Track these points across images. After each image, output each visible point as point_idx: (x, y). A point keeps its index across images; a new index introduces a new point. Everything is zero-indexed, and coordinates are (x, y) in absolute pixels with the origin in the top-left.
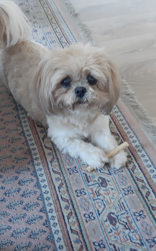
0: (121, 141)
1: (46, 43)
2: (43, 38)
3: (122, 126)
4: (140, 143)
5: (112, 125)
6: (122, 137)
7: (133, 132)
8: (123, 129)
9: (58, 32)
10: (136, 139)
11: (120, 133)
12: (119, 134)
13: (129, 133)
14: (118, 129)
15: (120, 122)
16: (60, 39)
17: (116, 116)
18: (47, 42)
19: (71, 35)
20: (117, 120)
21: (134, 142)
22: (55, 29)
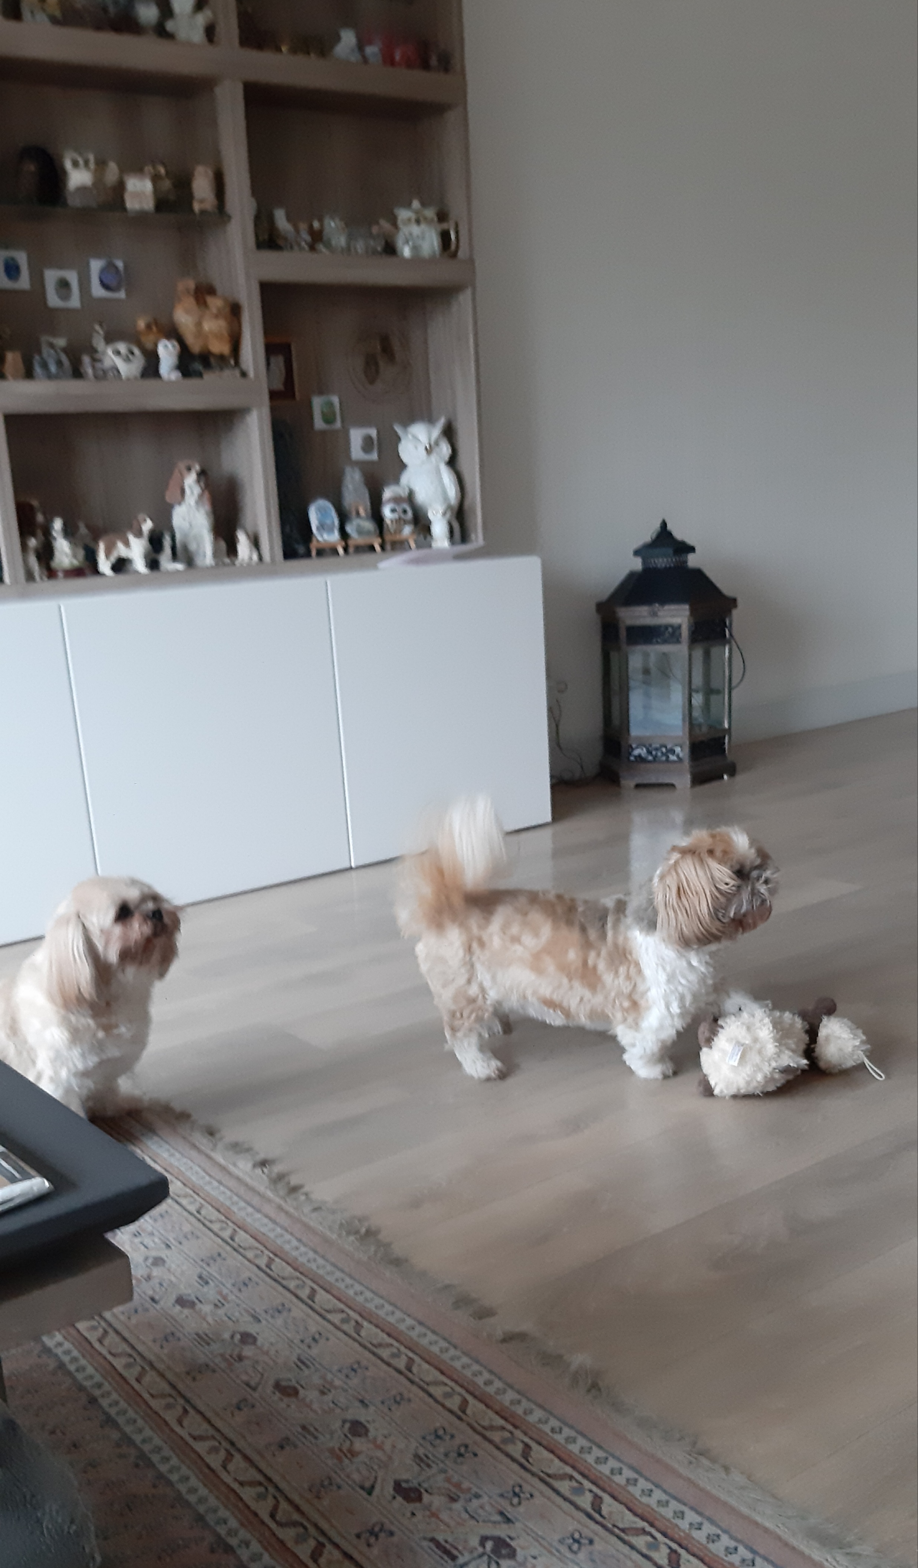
0: (668, 1551)
1: (220, 1293)
2: (200, 1277)
3: (645, 1500)
4: (732, 1537)
5: (610, 1506)
6: (665, 1535)
7: (692, 1508)
8: (652, 1509)
9: (250, 1248)
10: (714, 1530)
11: (652, 1525)
12: (648, 1528)
13: (681, 1515)
14: (636, 1514)
15: (631, 1488)
16: (268, 1271)
17: (607, 1472)
18: (225, 1291)
19: (303, 1249)
20: (617, 1484)
21: (713, 1542)
22: (232, 1239)
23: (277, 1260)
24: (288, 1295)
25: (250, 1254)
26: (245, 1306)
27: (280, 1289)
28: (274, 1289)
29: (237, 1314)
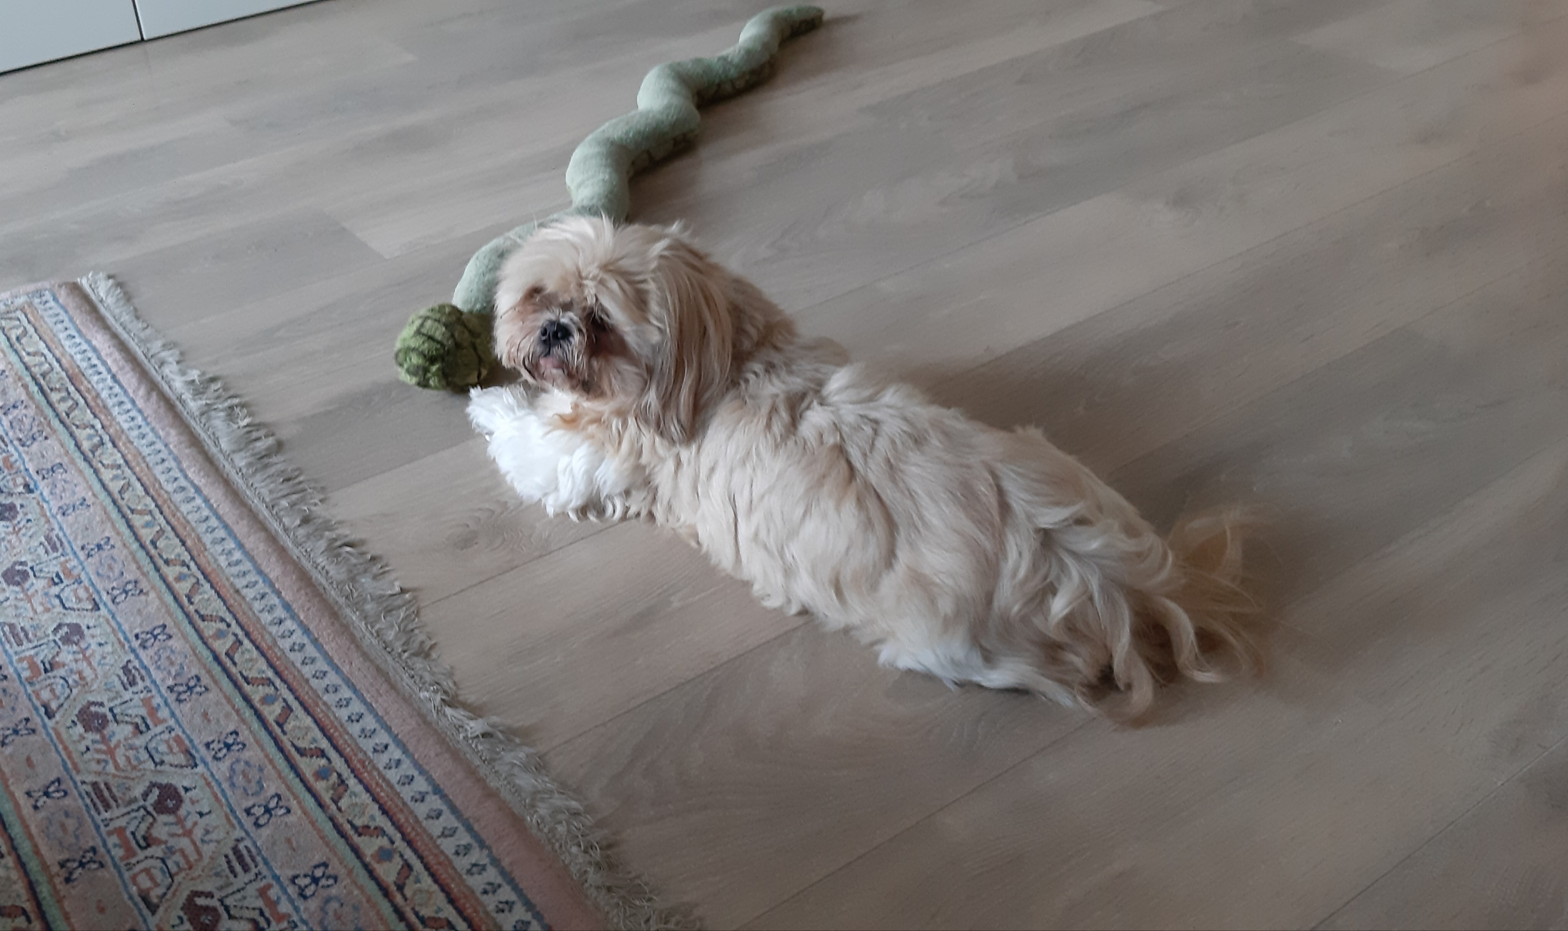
1: (146, 702)
9: (212, 618)
16: (228, 662)
22: (190, 598)
23: (246, 642)
24: (248, 713)
25: (209, 629)
26: (180, 733)
27: (239, 701)
28: (229, 700)
29: (163, 748)
